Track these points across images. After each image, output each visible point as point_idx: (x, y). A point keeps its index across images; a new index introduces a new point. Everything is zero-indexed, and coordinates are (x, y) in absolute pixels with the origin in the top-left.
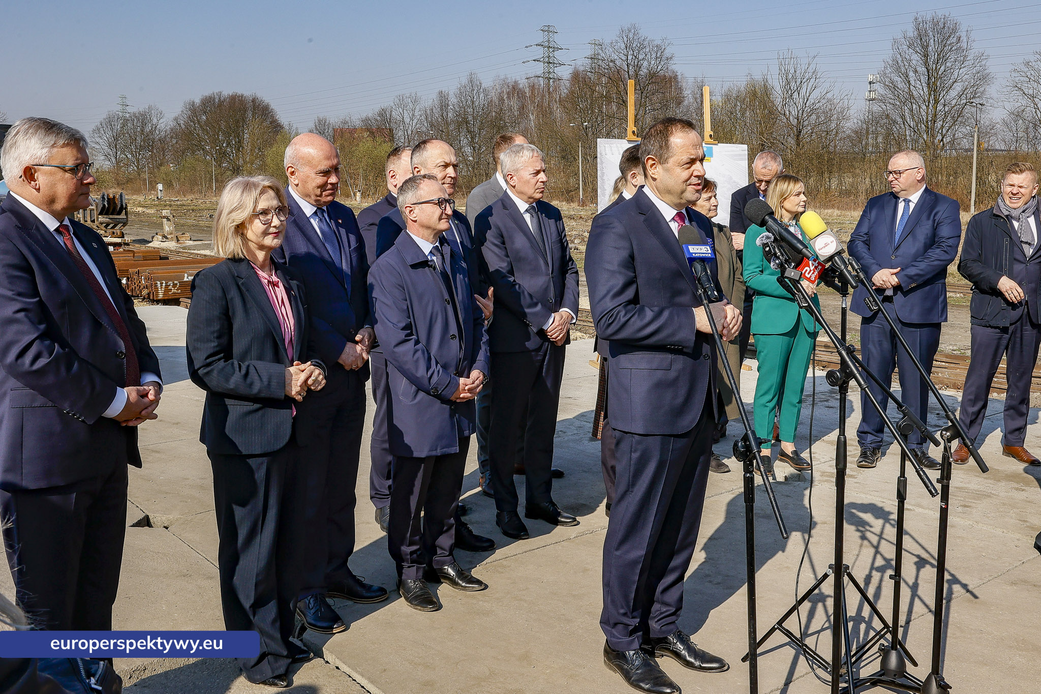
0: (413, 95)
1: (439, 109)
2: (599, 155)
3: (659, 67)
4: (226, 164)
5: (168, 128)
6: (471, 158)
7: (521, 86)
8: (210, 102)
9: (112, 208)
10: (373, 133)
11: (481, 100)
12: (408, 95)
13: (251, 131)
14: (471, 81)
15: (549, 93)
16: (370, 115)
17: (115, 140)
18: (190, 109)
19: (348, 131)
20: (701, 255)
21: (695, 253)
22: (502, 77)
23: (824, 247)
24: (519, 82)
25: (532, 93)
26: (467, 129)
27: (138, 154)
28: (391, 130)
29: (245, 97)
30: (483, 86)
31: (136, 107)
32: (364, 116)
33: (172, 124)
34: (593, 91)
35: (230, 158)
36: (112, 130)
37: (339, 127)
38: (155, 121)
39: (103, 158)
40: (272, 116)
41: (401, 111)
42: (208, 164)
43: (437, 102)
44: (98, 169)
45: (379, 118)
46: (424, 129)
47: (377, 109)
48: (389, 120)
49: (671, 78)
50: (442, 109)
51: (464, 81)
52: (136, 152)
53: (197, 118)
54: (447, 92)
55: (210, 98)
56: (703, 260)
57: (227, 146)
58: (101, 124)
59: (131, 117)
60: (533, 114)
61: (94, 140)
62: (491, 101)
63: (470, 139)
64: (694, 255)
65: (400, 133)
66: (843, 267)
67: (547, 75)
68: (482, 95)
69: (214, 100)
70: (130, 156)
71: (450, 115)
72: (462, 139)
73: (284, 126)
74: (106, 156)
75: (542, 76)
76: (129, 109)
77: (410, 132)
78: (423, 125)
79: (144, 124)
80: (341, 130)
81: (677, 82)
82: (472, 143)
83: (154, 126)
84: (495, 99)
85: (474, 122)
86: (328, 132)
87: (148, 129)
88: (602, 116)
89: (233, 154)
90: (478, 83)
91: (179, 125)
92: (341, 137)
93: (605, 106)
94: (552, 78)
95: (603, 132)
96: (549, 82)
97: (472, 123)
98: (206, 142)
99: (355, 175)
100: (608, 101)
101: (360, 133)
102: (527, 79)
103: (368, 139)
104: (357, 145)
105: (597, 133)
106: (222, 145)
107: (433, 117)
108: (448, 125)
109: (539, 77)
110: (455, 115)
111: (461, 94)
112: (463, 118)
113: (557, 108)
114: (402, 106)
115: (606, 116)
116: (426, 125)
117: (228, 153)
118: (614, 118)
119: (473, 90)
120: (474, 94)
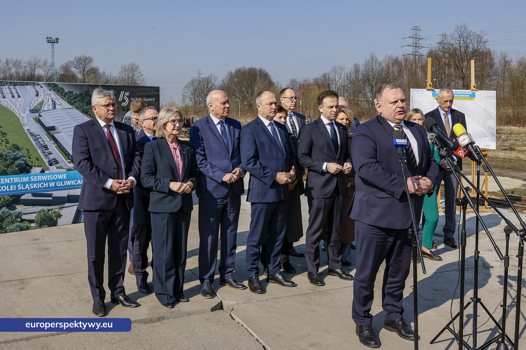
0: (341, 66)
1: (354, 73)
2: (411, 97)
3: (479, 47)
4: (246, 103)
6: (371, 99)
7: (400, 60)
8: (239, 72)
9: (188, 124)
10: (319, 86)
11: (377, 68)
12: (338, 66)
13: (258, 86)
14: (372, 58)
15: (416, 63)
16: (318, 77)
17: (194, 91)
18: (230, 76)
19: (306, 85)
20: (402, 144)
21: (399, 143)
22: (389, 55)
23: (463, 141)
24: (399, 58)
25: (406, 64)
26: (369, 83)
27: (205, 98)
28: (329, 85)
29: (256, 69)
30: (378, 60)
31: (205, 75)
32: (315, 77)
33: (221, 83)
34: (440, 61)
35: (248, 100)
36: (193, 86)
37: (302, 83)
38: (213, 82)
39: (189, 100)
40: (269, 78)
41: (334, 75)
42: (237, 103)
43: (353, 70)
44: (186, 105)
45: (322, 78)
46: (346, 84)
47: (322, 73)
48: (328, 79)
49: (487, 53)
50: (356, 73)
51: (368, 58)
52: (204, 97)
53: (233, 80)
54: (359, 64)
55: (239, 69)
56: (402, 146)
57: (247, 94)
58: (189, 84)
59: (202, 80)
60: (406, 75)
61: (185, 91)
62: (383, 68)
63: (370, 89)
64: (398, 143)
65: (334, 86)
66: (472, 150)
67: (415, 54)
68: (378, 65)
69: (241, 71)
70: (201, 99)
71: (360, 76)
72: (366, 89)
73: (275, 83)
74: (190, 99)
75: (412, 54)
76: (202, 76)
77: (338, 86)
78: (346, 81)
79: (208, 83)
80: (303, 85)
81: (491, 55)
82: (371, 91)
83: (213, 84)
84: (385, 67)
85: (373, 80)
86: (296, 86)
87: (210, 86)
88: (445, 75)
89: (249, 98)
90: (376, 59)
91: (224, 83)
92: (303, 89)
93: (447, 70)
94: (417, 55)
95: (446, 84)
96: (416, 57)
97: (372, 80)
98: (237, 92)
99: (309, 108)
100: (448, 67)
101: (313, 87)
102: (404, 56)
103: (317, 89)
104: (311, 93)
105: (442, 85)
106: (244, 93)
107: (351, 77)
108: (359, 81)
109: (410, 54)
110: (363, 76)
111: (366, 65)
112: (367, 78)
113: (420, 71)
114: (335, 72)
115: (447, 75)
116: (347, 81)
117: (247, 97)
118: (452, 76)
119: (373, 62)
120: (374, 65)
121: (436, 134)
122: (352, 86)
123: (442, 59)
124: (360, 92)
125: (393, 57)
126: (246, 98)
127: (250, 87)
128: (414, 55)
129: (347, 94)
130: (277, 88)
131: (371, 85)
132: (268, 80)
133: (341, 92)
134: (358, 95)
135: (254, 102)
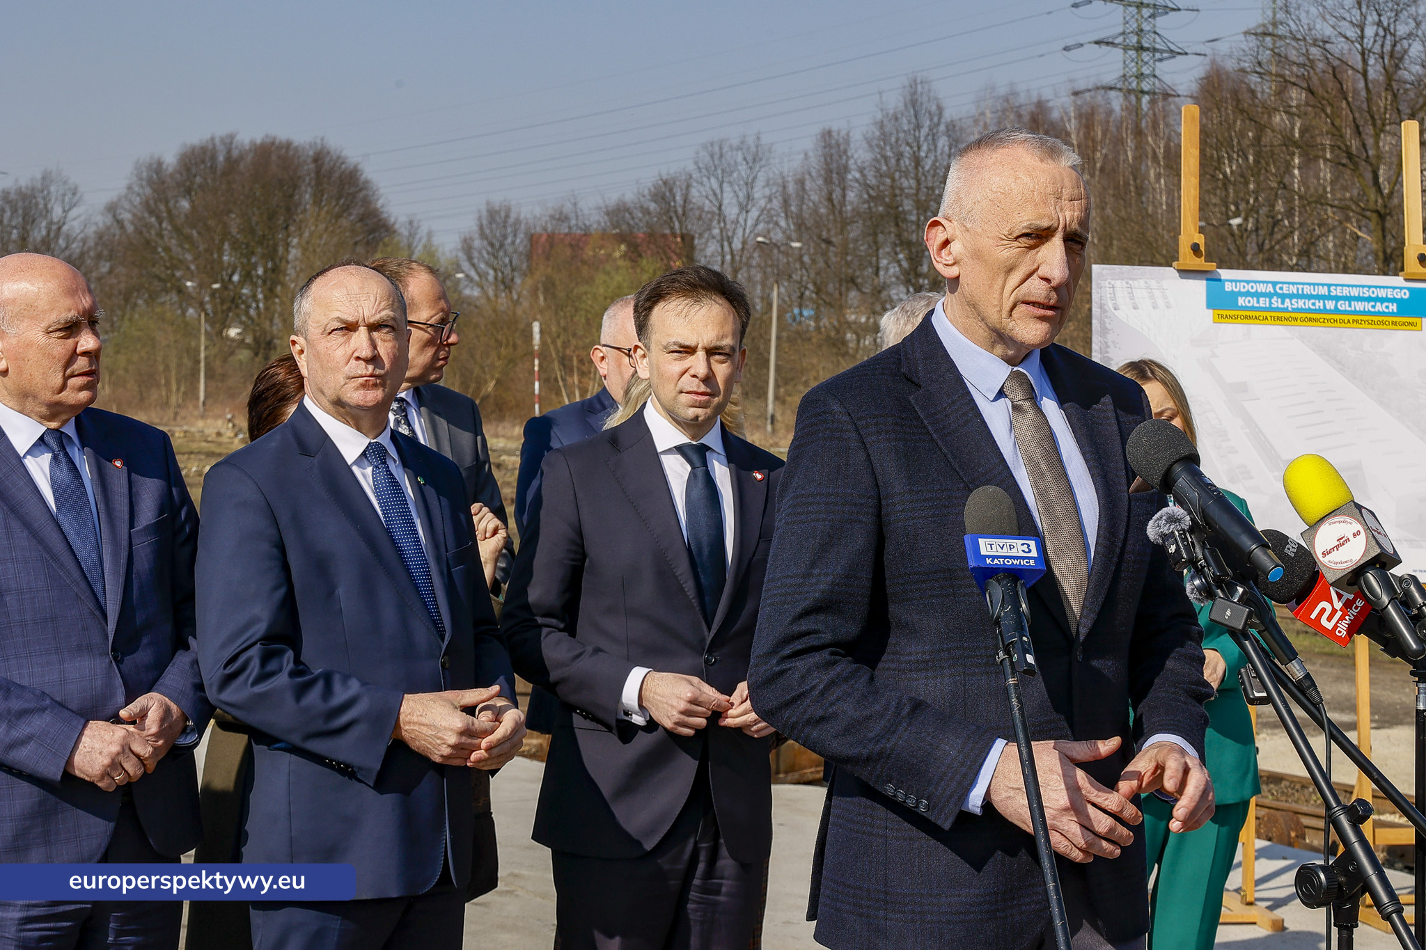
0: (751, 141)
1: (820, 182)
2: (1095, 312)
4: (236, 330)
5: (91, 230)
7: (1055, 115)
8: (203, 161)
10: (637, 246)
12: (735, 142)
13: (307, 241)
15: (1139, 133)
16: (630, 197)
19: (567, 240)
20: (1010, 562)
21: (994, 557)
22: (1002, 91)
24: (1051, 104)
26: (899, 236)
28: (687, 239)
29: (296, 149)
30: (948, 115)
32: (613, 198)
33: (101, 220)
34: (1261, 129)
37: (545, 229)
40: (366, 201)
41: (716, 186)
42: (189, 331)
43: (815, 163)
45: (653, 206)
46: (778, 236)
48: (680, 211)
50: (828, 181)
51: (895, 101)
53: (166, 206)
54: (843, 133)
55: (203, 150)
56: (1015, 574)
57: (242, 283)
63: (905, 264)
64: (989, 561)
65: (713, 247)
66: (1386, 600)
67: (1133, 85)
69: (214, 157)
71: (851, 196)
72: (884, 262)
73: (397, 226)
75: (1118, 86)
77: (737, 245)
78: (777, 224)
80: (551, 237)
83: (55, 227)
86: (513, 243)
87: (37, 234)
88: (1289, 201)
89: (257, 302)
90: (934, 108)
91: (120, 223)
92: (548, 259)
93: (1296, 172)
94: (1147, 93)
95: (1294, 244)
96: (1139, 100)
97: (914, 218)
98: (188, 268)
99: (581, 361)
100: (1305, 155)
101: (601, 248)
102: (1076, 94)
103: (621, 263)
104: (590, 281)
105: (1272, 248)
106: (230, 279)
107: (803, 202)
108: (845, 223)
109: (1111, 88)
110: (866, 196)
111: (883, 138)
112: (888, 206)
113: (1158, 176)
114: (719, 171)
115: (1301, 197)
116: (783, 223)
117: (243, 302)
118: (1322, 204)
119: (918, 127)
120: (922, 139)
121: (1190, 513)
122: (808, 250)
123: (1270, 117)
124: (852, 280)
125: (1022, 99)
126: (237, 307)
127: (260, 243)
128: (1130, 91)
129: (782, 290)
130: (406, 253)
131: (907, 244)
132: (356, 212)
133: (749, 279)
134: (841, 294)
135: (280, 325)
